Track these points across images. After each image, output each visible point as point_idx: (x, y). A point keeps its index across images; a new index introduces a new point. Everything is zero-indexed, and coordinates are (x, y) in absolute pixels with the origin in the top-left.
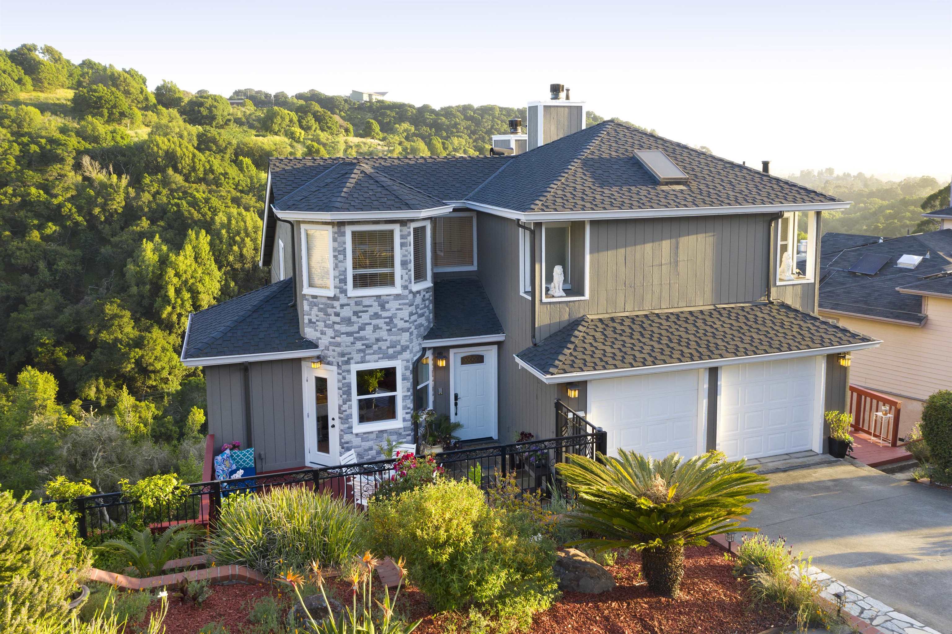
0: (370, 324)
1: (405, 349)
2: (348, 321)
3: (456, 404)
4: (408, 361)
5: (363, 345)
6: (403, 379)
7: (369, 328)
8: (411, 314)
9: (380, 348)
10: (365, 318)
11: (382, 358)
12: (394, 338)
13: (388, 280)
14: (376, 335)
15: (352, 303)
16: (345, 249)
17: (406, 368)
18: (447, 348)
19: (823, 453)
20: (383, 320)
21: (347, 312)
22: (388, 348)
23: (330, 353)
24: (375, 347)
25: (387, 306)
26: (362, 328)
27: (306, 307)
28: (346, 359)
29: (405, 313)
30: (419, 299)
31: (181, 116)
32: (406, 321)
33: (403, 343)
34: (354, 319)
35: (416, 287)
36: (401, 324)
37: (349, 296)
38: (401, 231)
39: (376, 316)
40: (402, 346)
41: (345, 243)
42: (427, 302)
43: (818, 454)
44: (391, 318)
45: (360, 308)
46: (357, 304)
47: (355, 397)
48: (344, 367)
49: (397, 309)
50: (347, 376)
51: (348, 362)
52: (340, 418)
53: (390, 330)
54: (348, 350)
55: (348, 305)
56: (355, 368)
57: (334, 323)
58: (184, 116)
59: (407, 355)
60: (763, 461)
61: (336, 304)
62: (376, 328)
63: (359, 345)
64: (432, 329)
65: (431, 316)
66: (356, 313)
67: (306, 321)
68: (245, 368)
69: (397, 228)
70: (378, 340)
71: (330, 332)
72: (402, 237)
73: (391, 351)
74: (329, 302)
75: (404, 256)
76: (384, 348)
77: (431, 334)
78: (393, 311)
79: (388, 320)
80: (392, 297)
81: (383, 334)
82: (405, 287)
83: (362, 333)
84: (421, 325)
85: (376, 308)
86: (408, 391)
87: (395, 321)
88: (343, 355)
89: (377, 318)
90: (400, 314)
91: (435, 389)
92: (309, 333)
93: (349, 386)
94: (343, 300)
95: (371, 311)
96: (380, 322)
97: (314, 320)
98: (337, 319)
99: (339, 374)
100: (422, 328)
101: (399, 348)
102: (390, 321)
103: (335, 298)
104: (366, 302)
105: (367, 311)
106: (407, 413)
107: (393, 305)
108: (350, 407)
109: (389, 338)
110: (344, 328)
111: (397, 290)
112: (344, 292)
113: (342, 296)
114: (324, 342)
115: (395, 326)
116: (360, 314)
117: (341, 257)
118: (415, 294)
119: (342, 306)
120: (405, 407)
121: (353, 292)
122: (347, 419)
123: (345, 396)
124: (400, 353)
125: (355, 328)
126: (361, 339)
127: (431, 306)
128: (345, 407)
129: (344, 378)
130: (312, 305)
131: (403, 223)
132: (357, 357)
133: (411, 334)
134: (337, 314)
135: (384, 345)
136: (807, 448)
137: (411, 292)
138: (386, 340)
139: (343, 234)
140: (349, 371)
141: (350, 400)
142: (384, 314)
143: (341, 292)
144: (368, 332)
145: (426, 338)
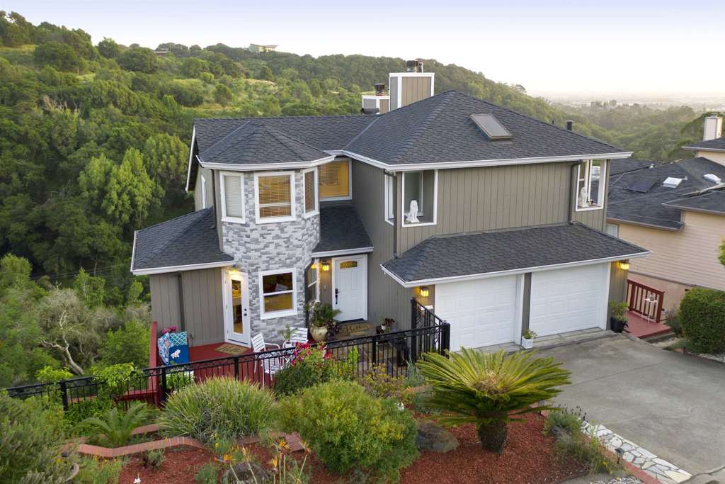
0: (273, 243)
1: (298, 260)
2: (257, 241)
3: (336, 296)
4: (301, 268)
5: (267, 257)
6: (297, 281)
7: (272, 247)
8: (303, 235)
9: (280, 260)
10: (269, 238)
11: (283, 267)
12: (291, 252)
13: (287, 211)
14: (277, 251)
15: (259, 228)
16: (253, 190)
17: (300, 273)
18: (330, 258)
19: (607, 329)
20: (283, 240)
21: (255, 235)
22: (286, 259)
23: (243, 263)
24: (277, 259)
25: (285, 229)
26: (266, 246)
27: (224, 231)
28: (255, 267)
29: (299, 235)
30: (309, 224)
31: (119, 64)
32: (299, 240)
33: (297, 256)
34: (261, 239)
35: (306, 216)
36: (296, 242)
37: (257, 223)
38: (295, 176)
39: (277, 237)
40: (297, 258)
41: (253, 185)
42: (315, 225)
43: (602, 330)
44: (288, 239)
45: (264, 232)
46: (263, 229)
47: (262, 294)
48: (254, 274)
49: (293, 232)
50: (256, 280)
51: (256, 270)
52: (251, 309)
53: (288, 247)
54: (256, 261)
55: (256, 229)
56: (261, 274)
57: (246, 242)
58: (121, 65)
59: (300, 264)
60: (563, 336)
61: (247, 229)
62: (277, 245)
63: (264, 258)
64: (319, 244)
65: (318, 235)
66: (262, 235)
67: (224, 241)
68: (178, 275)
69: (293, 174)
70: (278, 254)
71: (243, 249)
72: (296, 180)
73: (288, 261)
74: (242, 227)
75: (298, 194)
76: (283, 259)
77: (318, 248)
78: (290, 233)
79: (286, 240)
80: (289, 224)
81: (283, 249)
82: (299, 216)
83: (267, 250)
84: (310, 242)
85: (277, 231)
86: (301, 289)
87: (291, 240)
88: (252, 265)
89: (278, 238)
90: (295, 235)
91: (321, 286)
92: (227, 249)
93: (257, 287)
94: (252, 226)
95: (274, 234)
96: (280, 241)
97: (230, 240)
98: (248, 240)
99: (249, 278)
100: (311, 244)
101: (294, 259)
102: (288, 240)
103: (246, 225)
104: (270, 227)
105: (270, 234)
106: (300, 305)
107: (290, 229)
108: (258, 302)
109: (287, 253)
110: (253, 246)
111: (293, 218)
112: (254, 220)
113: (251, 223)
114: (238, 256)
115: (292, 244)
116: (265, 236)
117: (250, 196)
118: (306, 220)
119: (252, 230)
120: (299, 301)
121: (259, 221)
122: (256, 310)
123: (254, 294)
124: (295, 263)
125: (262, 246)
126: (266, 253)
127: (318, 228)
128: (254, 302)
129: (254, 281)
130: (229, 230)
131: (297, 170)
132: (263, 266)
133: (303, 249)
134: (248, 236)
135: (283, 258)
136: (595, 325)
137: (303, 219)
138: (285, 254)
139: (252, 179)
140: (257, 276)
141: (258, 297)
142: (283, 235)
143: (251, 221)
144: (271, 248)
145: (315, 251)
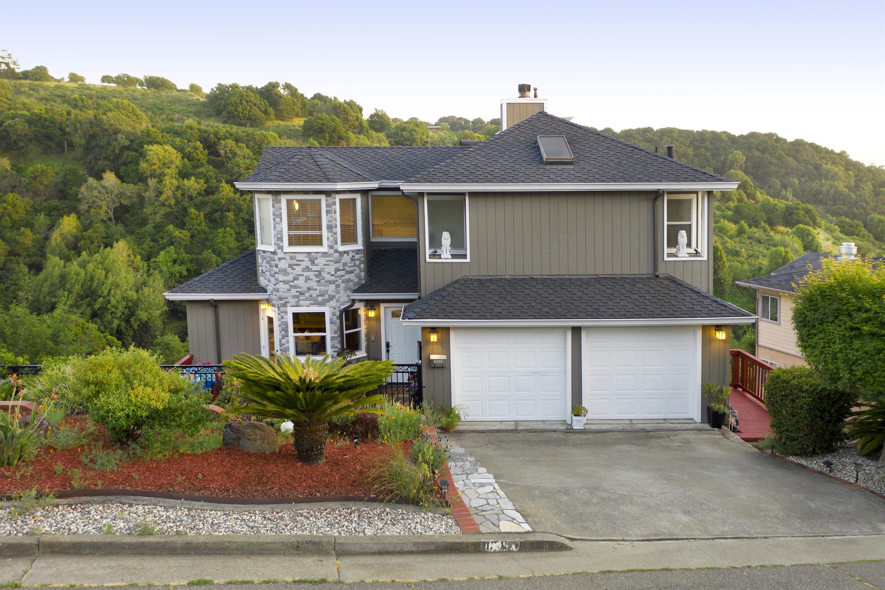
0: (303, 275)
1: (332, 298)
2: (285, 272)
3: (388, 351)
4: (335, 308)
5: (297, 292)
6: (331, 323)
7: (302, 279)
8: (337, 270)
9: (311, 296)
10: (298, 270)
11: (313, 304)
12: (323, 288)
13: (317, 241)
14: (308, 285)
15: (288, 257)
16: (281, 213)
17: (334, 314)
18: (378, 302)
19: (702, 423)
20: (313, 273)
21: (283, 265)
22: (318, 296)
23: (273, 297)
24: (307, 295)
25: (316, 261)
26: (296, 279)
27: (260, 260)
28: (283, 302)
29: (331, 269)
30: (346, 258)
32: (332, 275)
33: (330, 292)
34: (289, 270)
35: (342, 248)
36: (328, 277)
37: (284, 251)
38: (326, 201)
39: (307, 269)
40: (329, 295)
41: (281, 209)
42: (357, 262)
43: (696, 423)
44: (320, 272)
45: (293, 262)
46: (292, 258)
47: (292, 334)
48: (282, 309)
49: (325, 265)
50: (285, 316)
51: (285, 305)
53: (319, 281)
54: (285, 295)
55: (284, 259)
56: (291, 310)
57: (275, 273)
59: (333, 303)
60: (634, 422)
61: (276, 257)
62: (308, 279)
63: (294, 292)
64: (363, 285)
65: (363, 274)
66: (290, 266)
67: (260, 271)
69: (323, 198)
70: (309, 289)
71: (273, 280)
72: (327, 206)
73: (320, 299)
74: (272, 256)
75: (329, 221)
77: (361, 289)
78: (321, 266)
79: (317, 273)
80: (320, 254)
81: (313, 284)
82: (331, 247)
83: (296, 282)
84: (349, 280)
85: (307, 263)
86: (336, 333)
87: (323, 274)
88: (281, 299)
90: (327, 269)
91: (368, 336)
92: (262, 281)
93: (286, 324)
94: (280, 255)
95: (304, 265)
97: (264, 271)
98: (276, 270)
99: (279, 314)
100: (351, 284)
101: (327, 297)
103: (274, 253)
104: (299, 257)
105: (300, 265)
106: (335, 352)
107: (321, 261)
108: (288, 342)
109: (319, 288)
110: (281, 277)
111: (324, 249)
112: (281, 248)
113: (279, 251)
114: (270, 288)
115: (323, 278)
116: (294, 267)
117: (278, 220)
118: (342, 254)
119: (280, 259)
120: (333, 347)
121: (287, 249)
122: (285, 351)
123: (283, 332)
124: (328, 301)
125: (290, 278)
126: (295, 287)
127: (362, 266)
128: (284, 341)
129: (282, 318)
130: (263, 258)
131: (328, 193)
132: (293, 301)
133: (337, 286)
134: (277, 266)
135: (314, 294)
136: (690, 417)
137: (336, 251)
138: (316, 290)
139: (279, 202)
140: (286, 312)
141: (288, 336)
142: (314, 268)
144: (301, 282)
145: (355, 291)
